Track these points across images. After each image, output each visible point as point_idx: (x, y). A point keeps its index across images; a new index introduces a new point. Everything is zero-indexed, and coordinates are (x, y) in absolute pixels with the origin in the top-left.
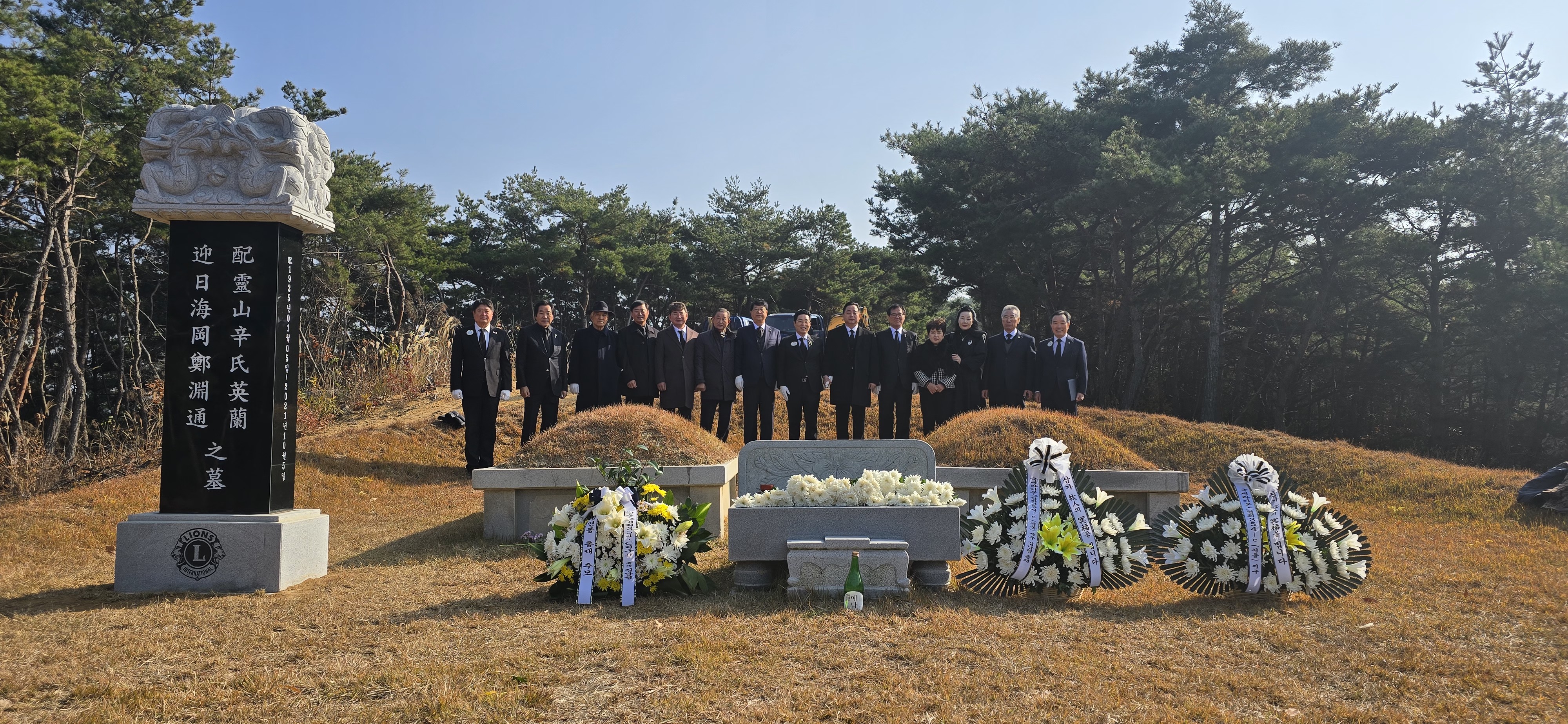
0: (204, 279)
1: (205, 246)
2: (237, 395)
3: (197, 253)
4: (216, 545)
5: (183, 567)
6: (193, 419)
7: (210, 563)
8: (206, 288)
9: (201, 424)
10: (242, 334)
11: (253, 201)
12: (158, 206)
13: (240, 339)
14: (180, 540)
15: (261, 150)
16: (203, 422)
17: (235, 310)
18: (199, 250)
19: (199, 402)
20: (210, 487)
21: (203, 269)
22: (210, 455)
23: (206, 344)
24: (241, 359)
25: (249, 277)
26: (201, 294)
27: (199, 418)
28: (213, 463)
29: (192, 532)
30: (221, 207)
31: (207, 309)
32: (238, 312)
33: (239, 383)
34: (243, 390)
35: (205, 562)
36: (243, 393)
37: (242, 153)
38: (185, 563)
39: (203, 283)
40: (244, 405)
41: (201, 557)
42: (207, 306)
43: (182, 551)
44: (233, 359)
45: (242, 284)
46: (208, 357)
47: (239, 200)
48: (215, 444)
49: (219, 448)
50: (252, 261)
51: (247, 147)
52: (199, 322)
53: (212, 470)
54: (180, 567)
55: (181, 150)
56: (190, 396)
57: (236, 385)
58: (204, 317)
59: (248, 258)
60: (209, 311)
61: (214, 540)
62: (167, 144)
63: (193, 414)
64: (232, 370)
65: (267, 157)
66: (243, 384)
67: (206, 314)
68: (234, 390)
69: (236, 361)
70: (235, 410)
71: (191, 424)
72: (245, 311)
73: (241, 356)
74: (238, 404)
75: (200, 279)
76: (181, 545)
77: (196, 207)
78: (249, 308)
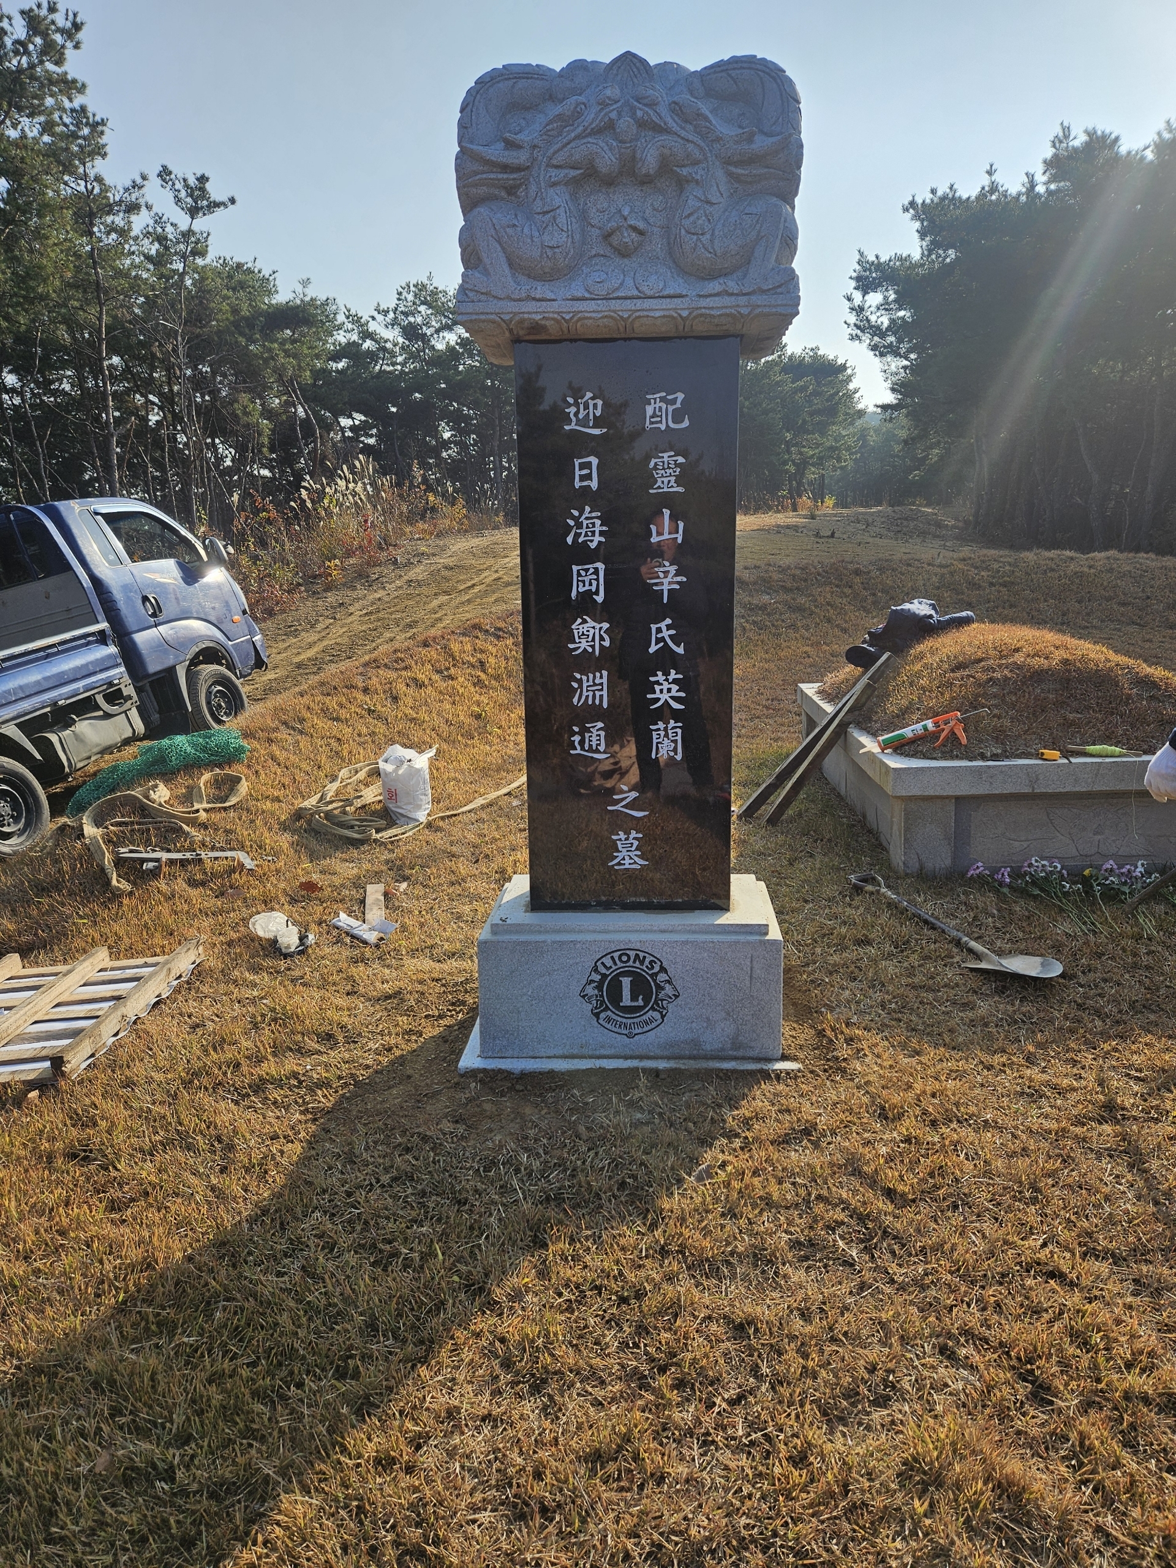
0: (588, 465)
1: (590, 396)
2: (665, 696)
3: (572, 409)
4: (662, 977)
5: (603, 1015)
6: (582, 743)
7: (652, 1008)
8: (594, 484)
9: (597, 751)
13: (666, 588)
14: (596, 969)
16: (602, 748)
17: (653, 528)
18: (578, 405)
19: (592, 712)
20: (619, 864)
21: (587, 445)
22: (618, 807)
23: (600, 599)
24: (669, 627)
25: (680, 460)
26: (584, 497)
27: (594, 741)
29: (616, 955)
31: (597, 529)
32: (659, 534)
33: (666, 674)
34: (675, 688)
35: (640, 1008)
36: (674, 693)
38: (607, 1009)
39: (587, 474)
40: (676, 715)
41: (634, 998)
42: (598, 522)
43: (599, 987)
44: (654, 627)
45: (667, 473)
46: (605, 626)
48: (626, 789)
50: (685, 425)
52: (584, 555)
53: (622, 835)
54: (597, 1015)
56: (576, 701)
57: (660, 677)
58: (593, 545)
59: (677, 418)
60: (601, 533)
61: (657, 968)
63: (582, 734)
64: (652, 650)
66: (673, 675)
67: (597, 539)
68: (657, 688)
69: (659, 630)
71: (579, 752)
73: (668, 621)
75: (582, 466)
76: (597, 977)
78: (681, 525)
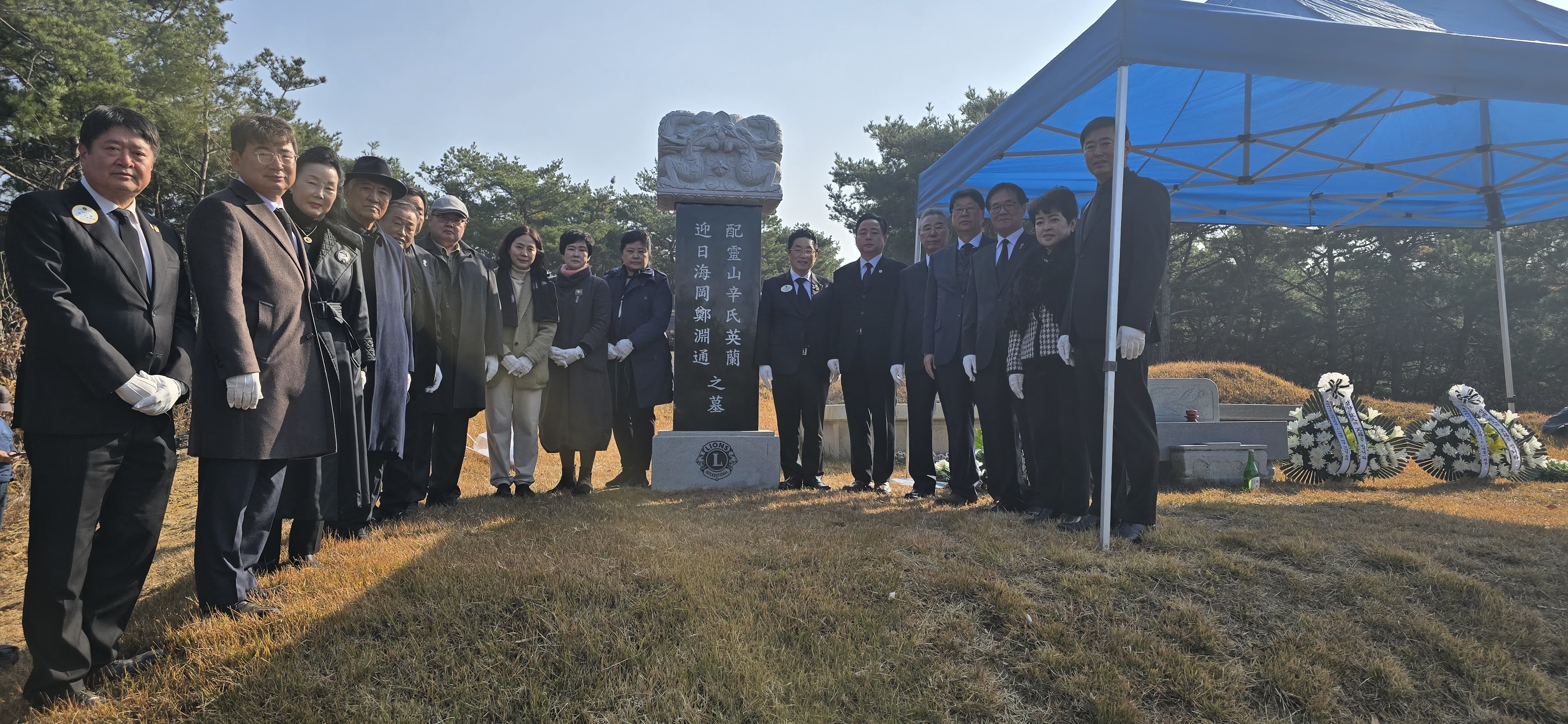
0: (704, 249)
1: (705, 223)
2: (733, 340)
3: (698, 228)
4: (731, 453)
5: (705, 471)
6: (698, 358)
7: (726, 467)
8: (706, 256)
9: (704, 362)
10: (735, 293)
11: (752, 189)
12: (678, 191)
13: (733, 297)
14: (703, 450)
15: (756, 149)
16: (706, 360)
17: (729, 274)
18: (700, 227)
19: (702, 345)
20: (712, 410)
21: (703, 241)
22: (712, 386)
23: (707, 300)
24: (734, 312)
25: (740, 249)
26: (702, 261)
27: (703, 358)
28: (716, 392)
29: (712, 444)
30: (727, 192)
31: (707, 273)
32: (731, 275)
33: (733, 330)
34: (737, 336)
35: (722, 467)
36: (736, 338)
37: (742, 151)
38: (707, 468)
39: (703, 252)
40: (737, 347)
41: (719, 463)
42: (707, 270)
43: (704, 458)
44: (728, 312)
45: (734, 253)
46: (709, 310)
47: (739, 188)
48: (715, 377)
49: (719, 380)
50: (742, 236)
51: (747, 146)
52: (700, 282)
53: (714, 398)
54: (703, 471)
55: (695, 147)
56: (696, 340)
57: (731, 332)
58: (705, 279)
59: (739, 233)
60: (708, 274)
61: (728, 450)
62: (684, 142)
63: (698, 354)
64: (727, 321)
65: (760, 154)
66: (736, 331)
67: (707, 277)
68: (730, 336)
69: (730, 313)
70: (731, 351)
71: (696, 362)
72: (737, 274)
73: (734, 310)
74: (733, 346)
75: (701, 249)
76: (703, 454)
77: (708, 192)
78: (740, 273)
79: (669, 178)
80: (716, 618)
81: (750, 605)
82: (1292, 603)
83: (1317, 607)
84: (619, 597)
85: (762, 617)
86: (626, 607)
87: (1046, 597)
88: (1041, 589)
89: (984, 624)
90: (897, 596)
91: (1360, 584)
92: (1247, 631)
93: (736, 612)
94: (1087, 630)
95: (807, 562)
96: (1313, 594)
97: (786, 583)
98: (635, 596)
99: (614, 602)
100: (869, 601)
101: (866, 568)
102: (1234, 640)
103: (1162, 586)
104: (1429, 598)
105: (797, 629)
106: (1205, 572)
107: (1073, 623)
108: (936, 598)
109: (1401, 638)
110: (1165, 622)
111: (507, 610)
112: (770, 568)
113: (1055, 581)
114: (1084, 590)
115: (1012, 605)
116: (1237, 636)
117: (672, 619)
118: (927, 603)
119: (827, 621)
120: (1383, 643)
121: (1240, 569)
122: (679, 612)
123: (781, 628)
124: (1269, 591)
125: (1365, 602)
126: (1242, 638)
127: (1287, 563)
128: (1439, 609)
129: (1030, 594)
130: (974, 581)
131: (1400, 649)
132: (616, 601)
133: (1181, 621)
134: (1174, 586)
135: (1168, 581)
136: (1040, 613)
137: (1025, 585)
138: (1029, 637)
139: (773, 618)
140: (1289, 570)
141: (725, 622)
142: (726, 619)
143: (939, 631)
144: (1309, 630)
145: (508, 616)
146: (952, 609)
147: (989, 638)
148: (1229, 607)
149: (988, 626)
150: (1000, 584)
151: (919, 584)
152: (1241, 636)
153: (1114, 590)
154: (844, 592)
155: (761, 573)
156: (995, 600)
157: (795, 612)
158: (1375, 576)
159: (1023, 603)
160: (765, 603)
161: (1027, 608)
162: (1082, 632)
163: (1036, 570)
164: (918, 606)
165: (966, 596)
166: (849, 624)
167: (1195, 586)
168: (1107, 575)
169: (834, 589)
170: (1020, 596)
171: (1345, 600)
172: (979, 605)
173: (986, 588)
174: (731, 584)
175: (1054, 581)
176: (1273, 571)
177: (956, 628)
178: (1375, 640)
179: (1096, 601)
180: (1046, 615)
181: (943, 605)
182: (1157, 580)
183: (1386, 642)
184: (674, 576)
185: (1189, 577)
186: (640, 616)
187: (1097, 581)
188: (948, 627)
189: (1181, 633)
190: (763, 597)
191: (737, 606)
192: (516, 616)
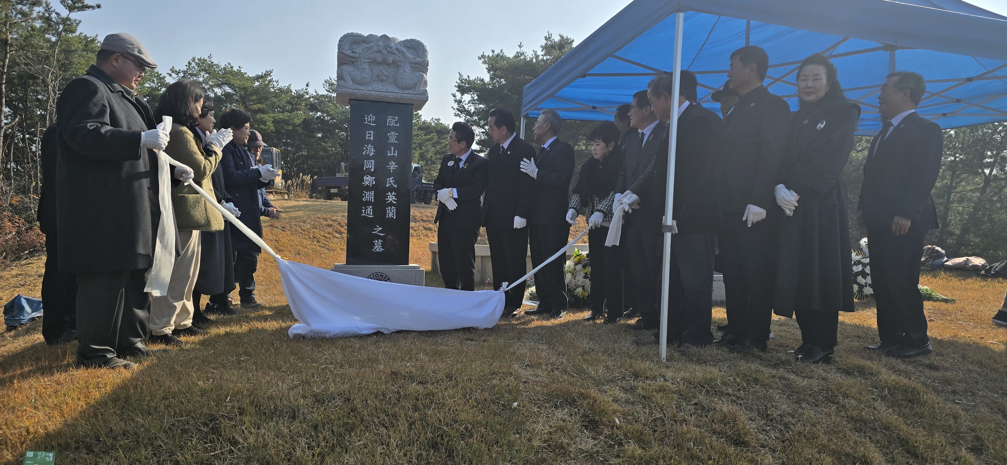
0: (370, 133)
2: (391, 199)
6: (365, 212)
8: (372, 139)
10: (393, 166)
11: (406, 91)
12: (352, 91)
13: (392, 168)
15: (410, 63)
16: (371, 214)
17: (389, 152)
20: (375, 250)
28: (378, 237)
29: (374, 274)
30: (389, 94)
31: (372, 151)
32: (391, 153)
33: (391, 193)
34: (394, 197)
36: (393, 199)
37: (399, 64)
40: (394, 205)
42: (373, 149)
44: (388, 179)
45: (393, 137)
47: (397, 90)
49: (381, 228)
51: (403, 61)
52: (368, 157)
55: (365, 60)
58: (371, 155)
59: (396, 123)
60: (374, 152)
61: (387, 279)
62: (357, 55)
64: (387, 186)
65: (413, 67)
66: (393, 193)
68: (389, 197)
69: (390, 180)
70: (389, 208)
71: (364, 215)
72: (394, 152)
73: (392, 178)
74: (391, 204)
75: (368, 133)
77: (374, 93)
78: (396, 151)
79: (346, 82)
80: (377, 427)
81: (405, 415)
82: (796, 403)
83: (814, 406)
84: (299, 409)
85: (415, 426)
86: (304, 419)
87: (627, 402)
88: (622, 395)
89: (583, 426)
90: (519, 405)
91: (841, 388)
92: (769, 426)
93: (394, 422)
94: (659, 429)
95: (449, 377)
96: (810, 395)
97: (433, 396)
98: (312, 408)
99: (295, 415)
100: (497, 410)
101: (494, 382)
102: (762, 434)
103: (708, 392)
104: (886, 397)
105: (442, 435)
106: (735, 379)
107: (649, 424)
108: (547, 405)
109: (875, 429)
110: (713, 421)
111: (205, 424)
112: (421, 383)
113: (632, 390)
114: (654, 396)
115: (604, 411)
116: (763, 430)
117: (342, 430)
118: (541, 409)
119: (466, 428)
120: (863, 434)
121: (760, 377)
122: (348, 423)
123: (429, 435)
124: (780, 393)
125: (846, 401)
126: (767, 432)
127: (789, 371)
128: (893, 404)
129: (616, 400)
130: (575, 390)
131: (874, 438)
132: (297, 414)
133: (724, 420)
134: (716, 391)
135: (712, 388)
136: (625, 415)
137: (611, 393)
138: (617, 436)
139: (424, 427)
140: (792, 377)
141: (385, 431)
142: (386, 427)
143: (550, 433)
144: (813, 425)
145: (205, 429)
146: (560, 414)
147: (588, 438)
148: (755, 407)
149: (586, 427)
150: (593, 392)
151: (534, 394)
152: (766, 431)
153: (675, 396)
154: (478, 403)
155: (413, 387)
156: (592, 408)
157: (440, 421)
158: (849, 381)
159: (611, 408)
160: (416, 414)
161: (615, 412)
162: (655, 431)
163: (618, 380)
164: (535, 412)
165: (569, 403)
166: (483, 430)
167: (730, 391)
168: (670, 384)
169: (470, 401)
170: (609, 402)
171: (831, 400)
172: (579, 410)
173: (584, 396)
174: (390, 398)
175: (631, 388)
176: (780, 378)
177: (564, 431)
178: (856, 431)
179: (664, 405)
180: (629, 418)
181: (552, 411)
182: (704, 388)
183: (865, 432)
184: (344, 391)
185: (724, 384)
186: (315, 427)
187: (661, 389)
188: (557, 430)
189: (726, 430)
190: (416, 409)
191: (395, 416)
192: (212, 429)
